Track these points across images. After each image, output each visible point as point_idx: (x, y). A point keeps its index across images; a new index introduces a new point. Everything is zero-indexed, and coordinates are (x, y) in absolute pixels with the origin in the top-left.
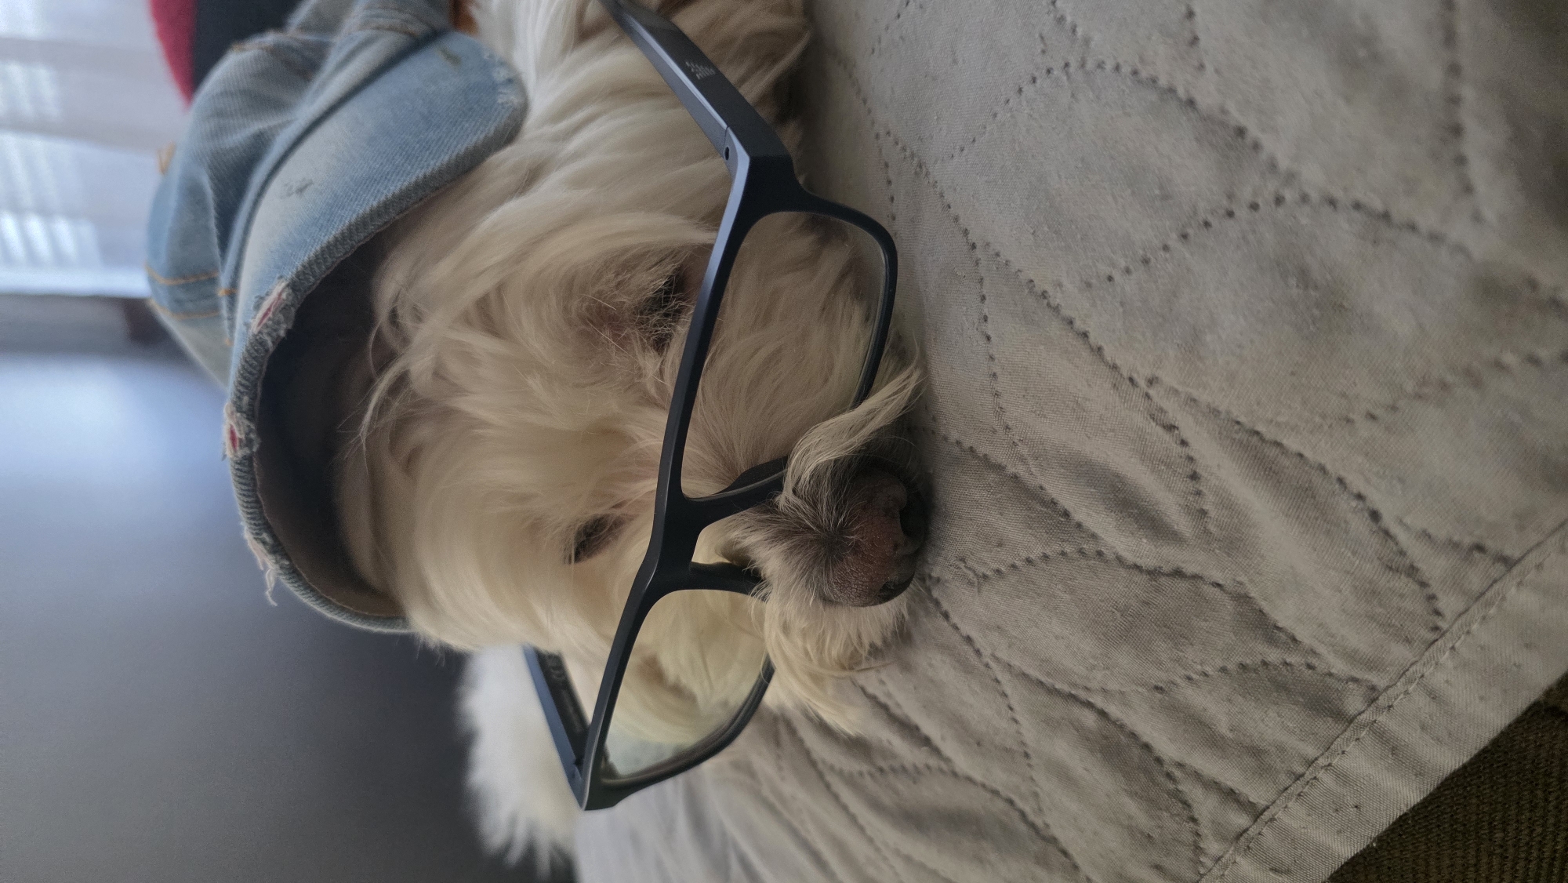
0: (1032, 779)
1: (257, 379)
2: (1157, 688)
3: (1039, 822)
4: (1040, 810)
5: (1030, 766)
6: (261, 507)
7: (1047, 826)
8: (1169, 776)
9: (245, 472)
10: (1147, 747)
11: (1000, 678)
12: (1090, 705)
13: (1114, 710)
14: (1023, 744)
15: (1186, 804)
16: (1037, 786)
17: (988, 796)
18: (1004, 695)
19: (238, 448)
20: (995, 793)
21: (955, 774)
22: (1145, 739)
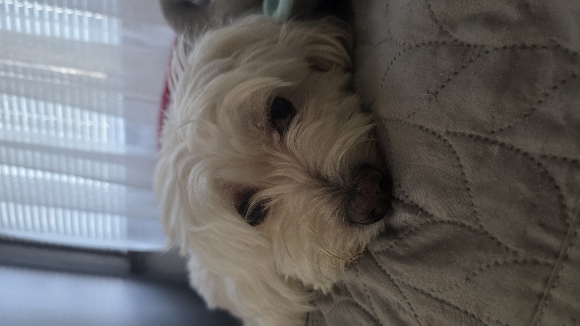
0: (473, 204)
2: (526, 116)
3: (477, 227)
4: (478, 219)
5: (470, 196)
7: (481, 226)
8: (539, 165)
10: (526, 154)
11: (451, 143)
12: (495, 143)
13: (507, 140)
14: (466, 182)
15: (551, 179)
16: (476, 207)
17: (451, 227)
18: (454, 152)
20: (456, 224)
21: (434, 222)
22: (525, 150)
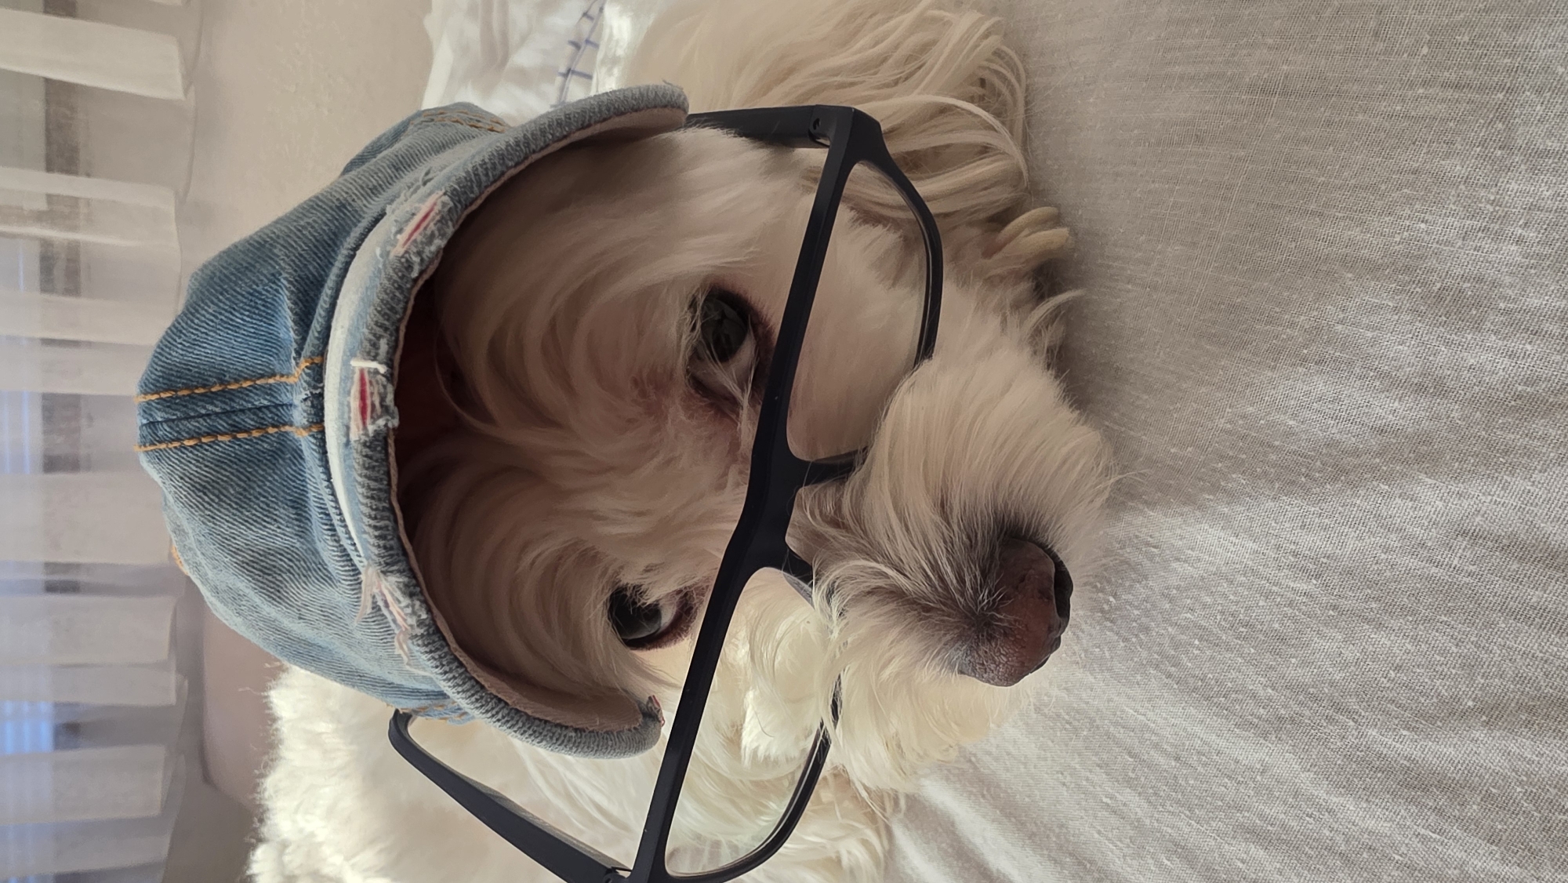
1: (400, 320)
6: (396, 521)
9: (377, 461)
19: (369, 420)
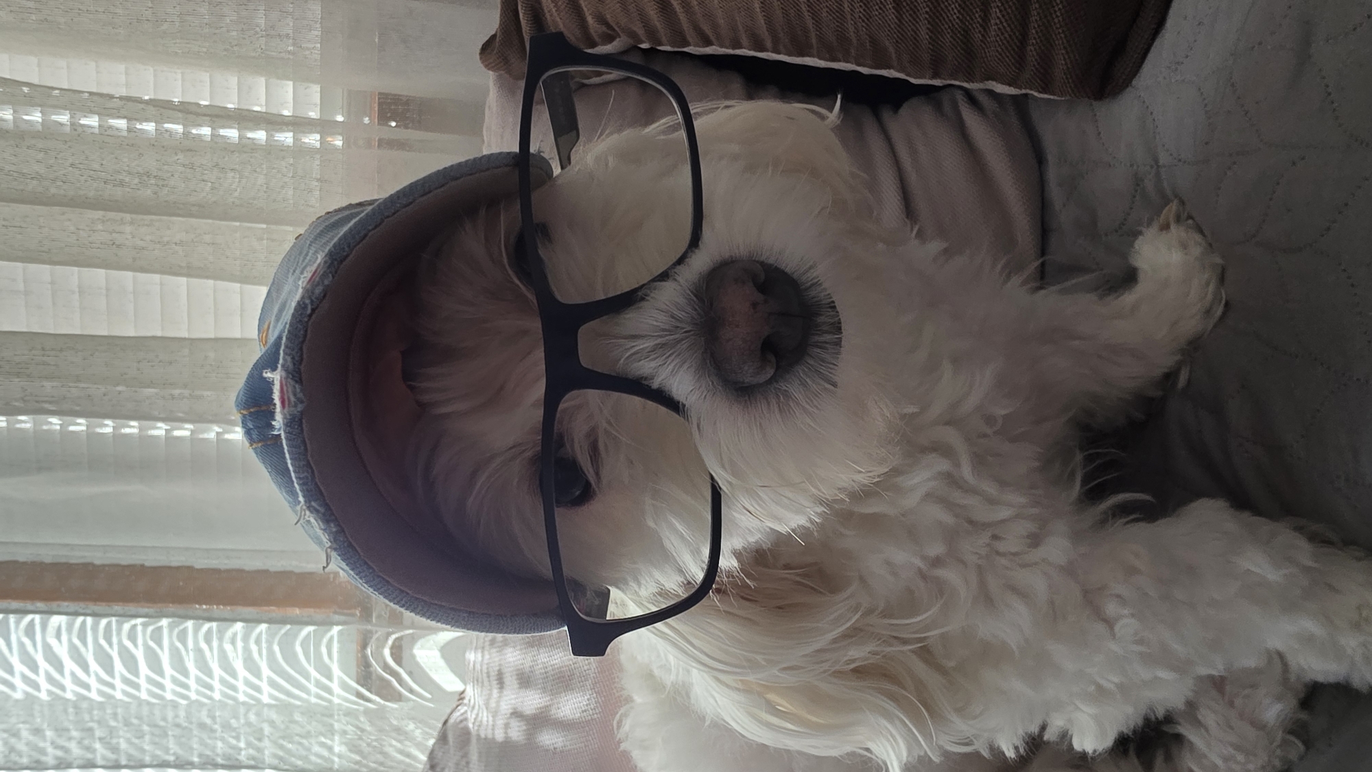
6: (313, 472)
19: (287, 409)
